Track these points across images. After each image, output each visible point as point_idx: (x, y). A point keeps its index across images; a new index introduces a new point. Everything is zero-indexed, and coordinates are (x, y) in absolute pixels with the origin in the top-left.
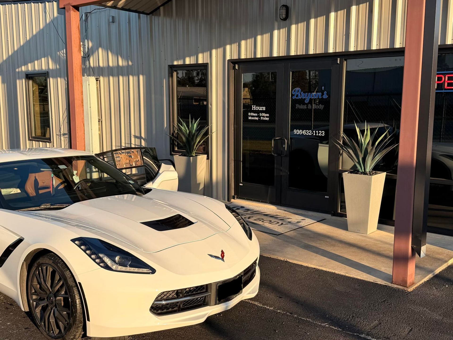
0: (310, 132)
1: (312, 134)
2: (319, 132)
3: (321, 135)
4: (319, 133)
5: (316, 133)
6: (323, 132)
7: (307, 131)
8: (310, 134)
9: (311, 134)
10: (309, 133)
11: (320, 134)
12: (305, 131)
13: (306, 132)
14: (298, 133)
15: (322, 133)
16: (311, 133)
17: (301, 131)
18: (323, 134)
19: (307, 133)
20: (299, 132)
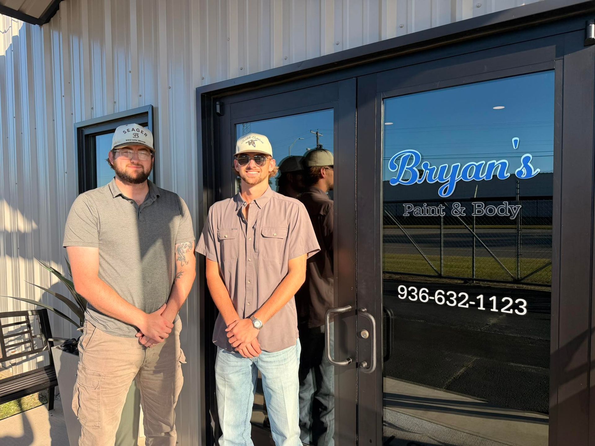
0: (463, 297)
1: (470, 305)
2: (503, 300)
3: (511, 312)
4: (500, 305)
5: (488, 304)
6: (522, 303)
7: (452, 295)
8: (464, 304)
9: (467, 306)
10: (459, 300)
11: (508, 309)
12: (440, 294)
13: (445, 296)
14: (413, 297)
15: (515, 306)
16: (467, 302)
17: (424, 292)
18: (521, 310)
19: (452, 302)
20: (418, 294)
